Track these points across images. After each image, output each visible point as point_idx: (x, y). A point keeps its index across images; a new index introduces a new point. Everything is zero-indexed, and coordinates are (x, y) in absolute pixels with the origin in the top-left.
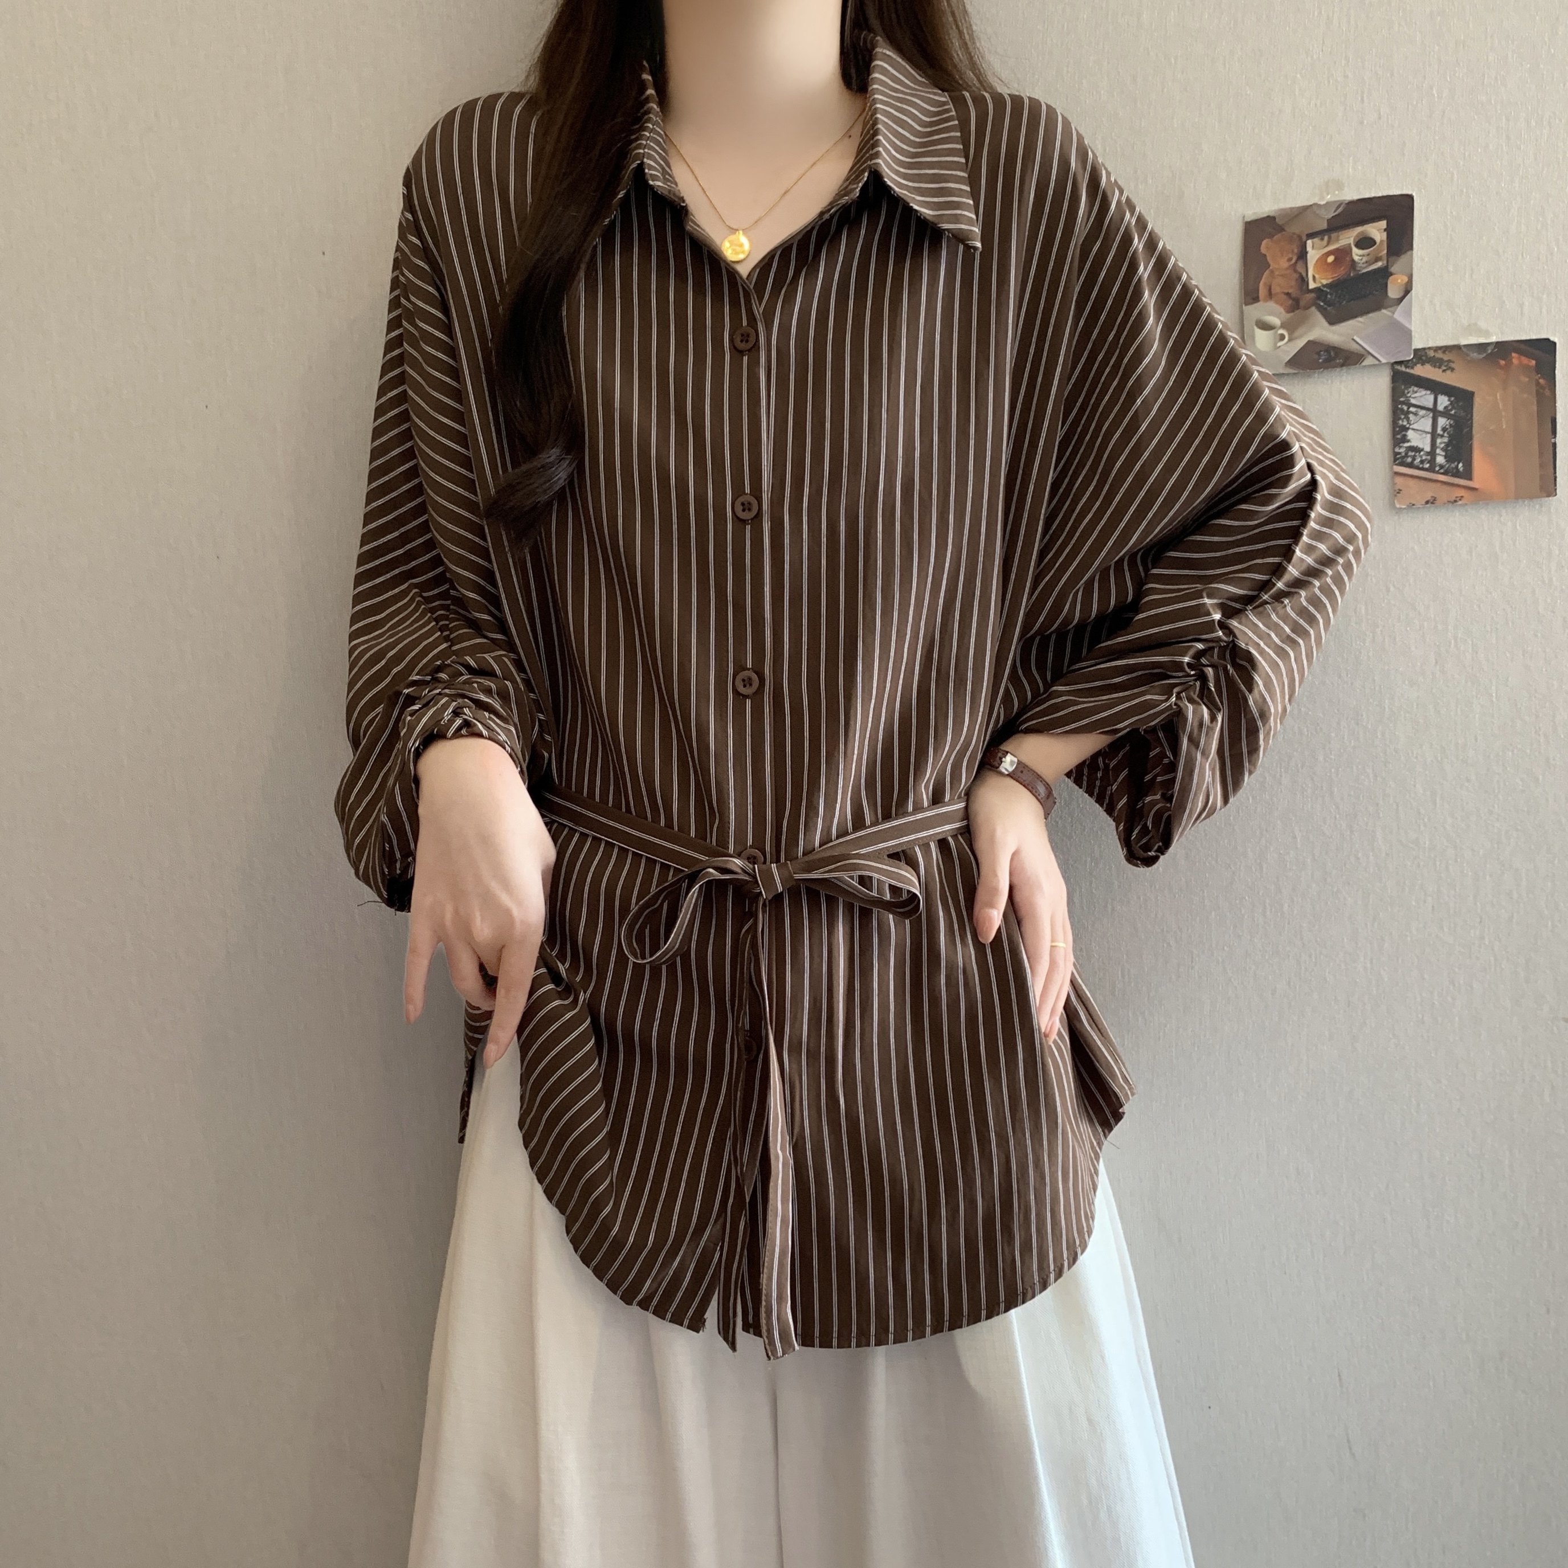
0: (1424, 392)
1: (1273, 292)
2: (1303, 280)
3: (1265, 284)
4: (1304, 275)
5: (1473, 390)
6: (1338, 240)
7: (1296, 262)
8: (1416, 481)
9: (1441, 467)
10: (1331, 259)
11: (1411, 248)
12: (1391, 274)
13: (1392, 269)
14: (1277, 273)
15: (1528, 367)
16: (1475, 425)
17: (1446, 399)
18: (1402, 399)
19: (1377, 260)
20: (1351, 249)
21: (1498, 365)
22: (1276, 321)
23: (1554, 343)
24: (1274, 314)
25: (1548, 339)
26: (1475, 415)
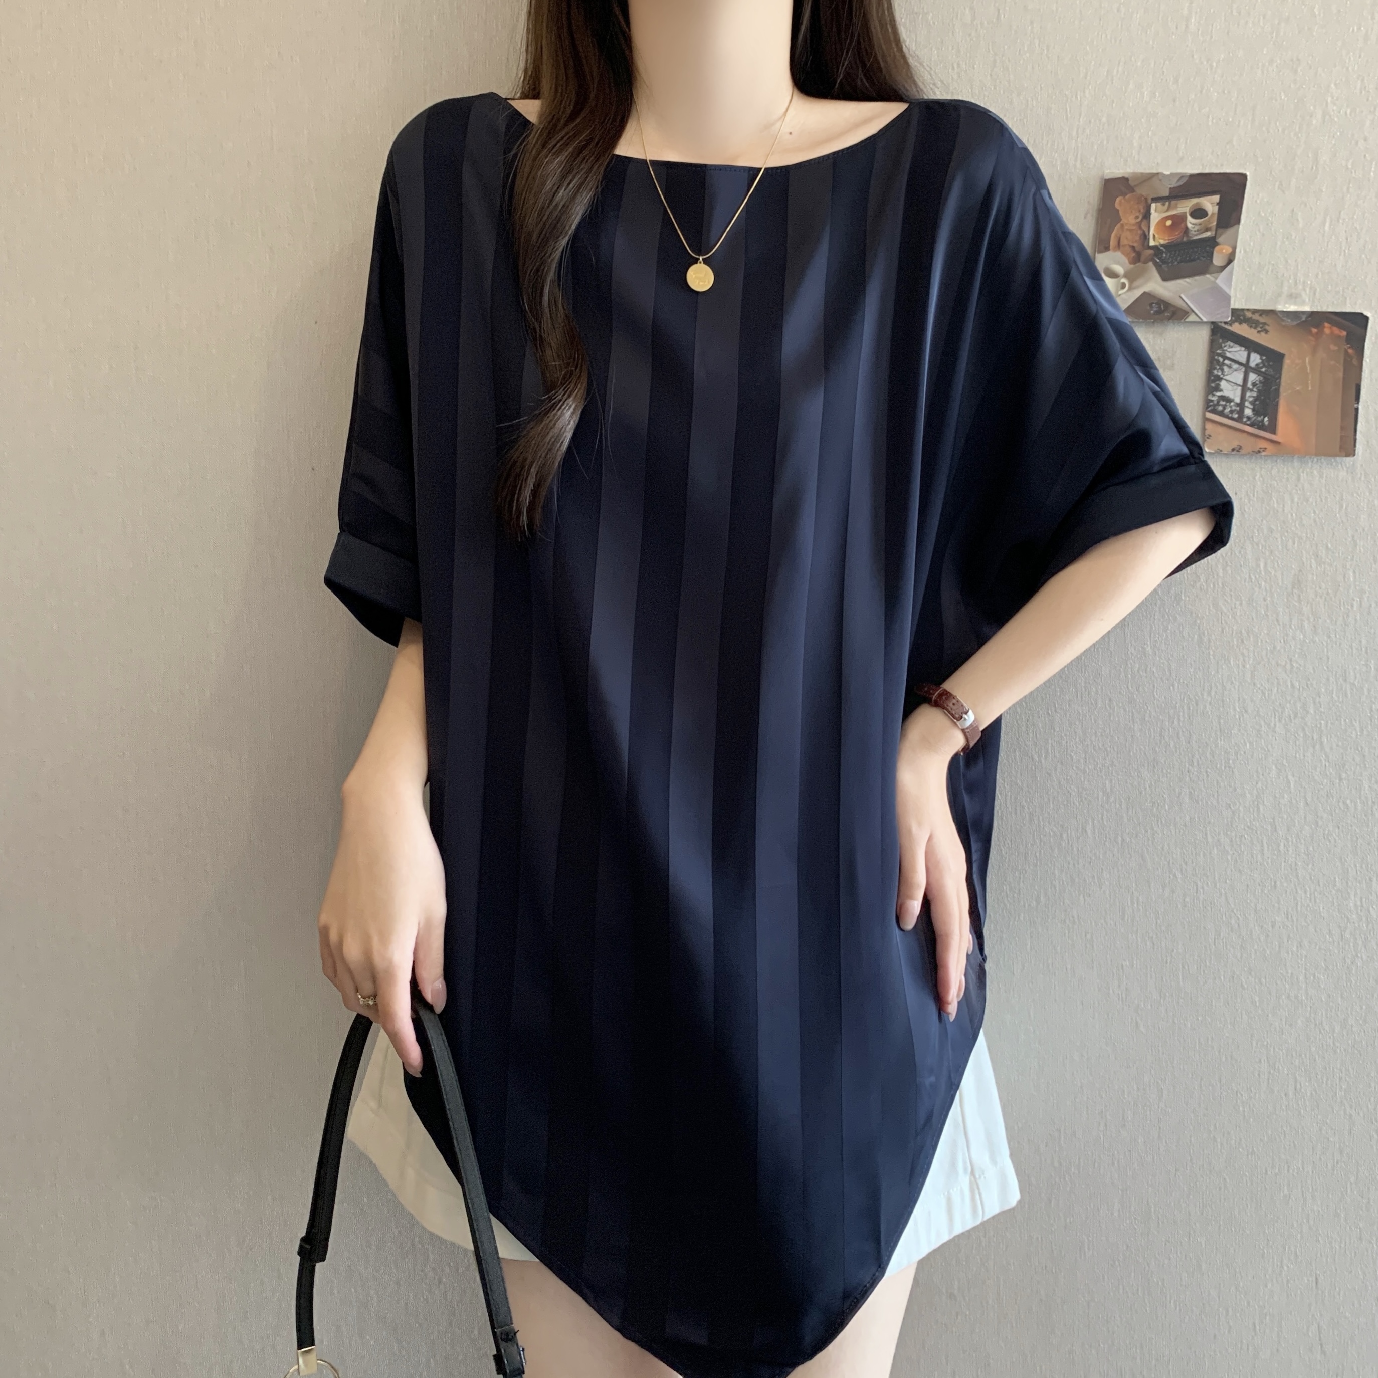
0: (1238, 348)
2: (1145, 237)
3: (1115, 235)
4: (1147, 232)
5: (1283, 351)
6: (1175, 207)
8: (1225, 428)
9: (1248, 418)
10: (1169, 222)
11: (1239, 222)
12: (1218, 244)
13: (1220, 240)
15: (1338, 337)
16: (1282, 384)
17: (1258, 357)
18: (1218, 352)
19: (1207, 230)
20: (1186, 217)
21: (1310, 332)
23: (1367, 318)
25: (1361, 314)
26: (1283, 375)
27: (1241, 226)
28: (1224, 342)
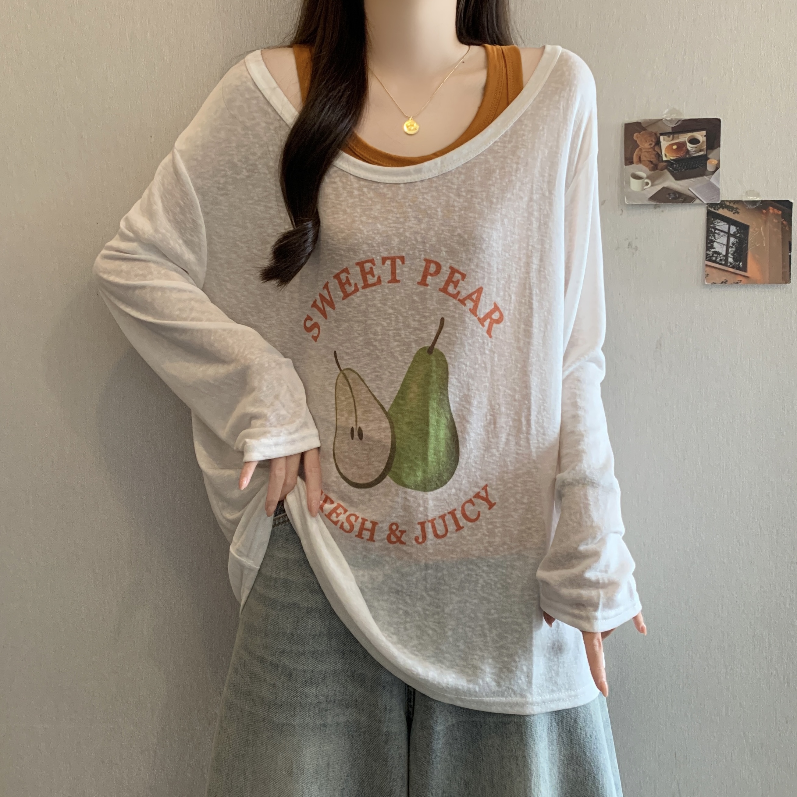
0: (723, 223)
1: (642, 159)
2: (659, 156)
3: (637, 155)
4: (660, 153)
5: (748, 224)
6: (678, 138)
7: (654, 146)
8: (717, 270)
9: (731, 264)
10: (675, 147)
11: (719, 146)
12: (709, 159)
13: (710, 156)
14: (644, 150)
15: (777, 214)
16: (749, 243)
17: (735, 228)
18: (712, 226)
19: (701, 151)
20: (686, 144)
21: (762, 213)
22: (644, 175)
23: (792, 203)
24: (643, 171)
25: (788, 201)
26: (749, 237)
27: (721, 148)
28: (714, 220)
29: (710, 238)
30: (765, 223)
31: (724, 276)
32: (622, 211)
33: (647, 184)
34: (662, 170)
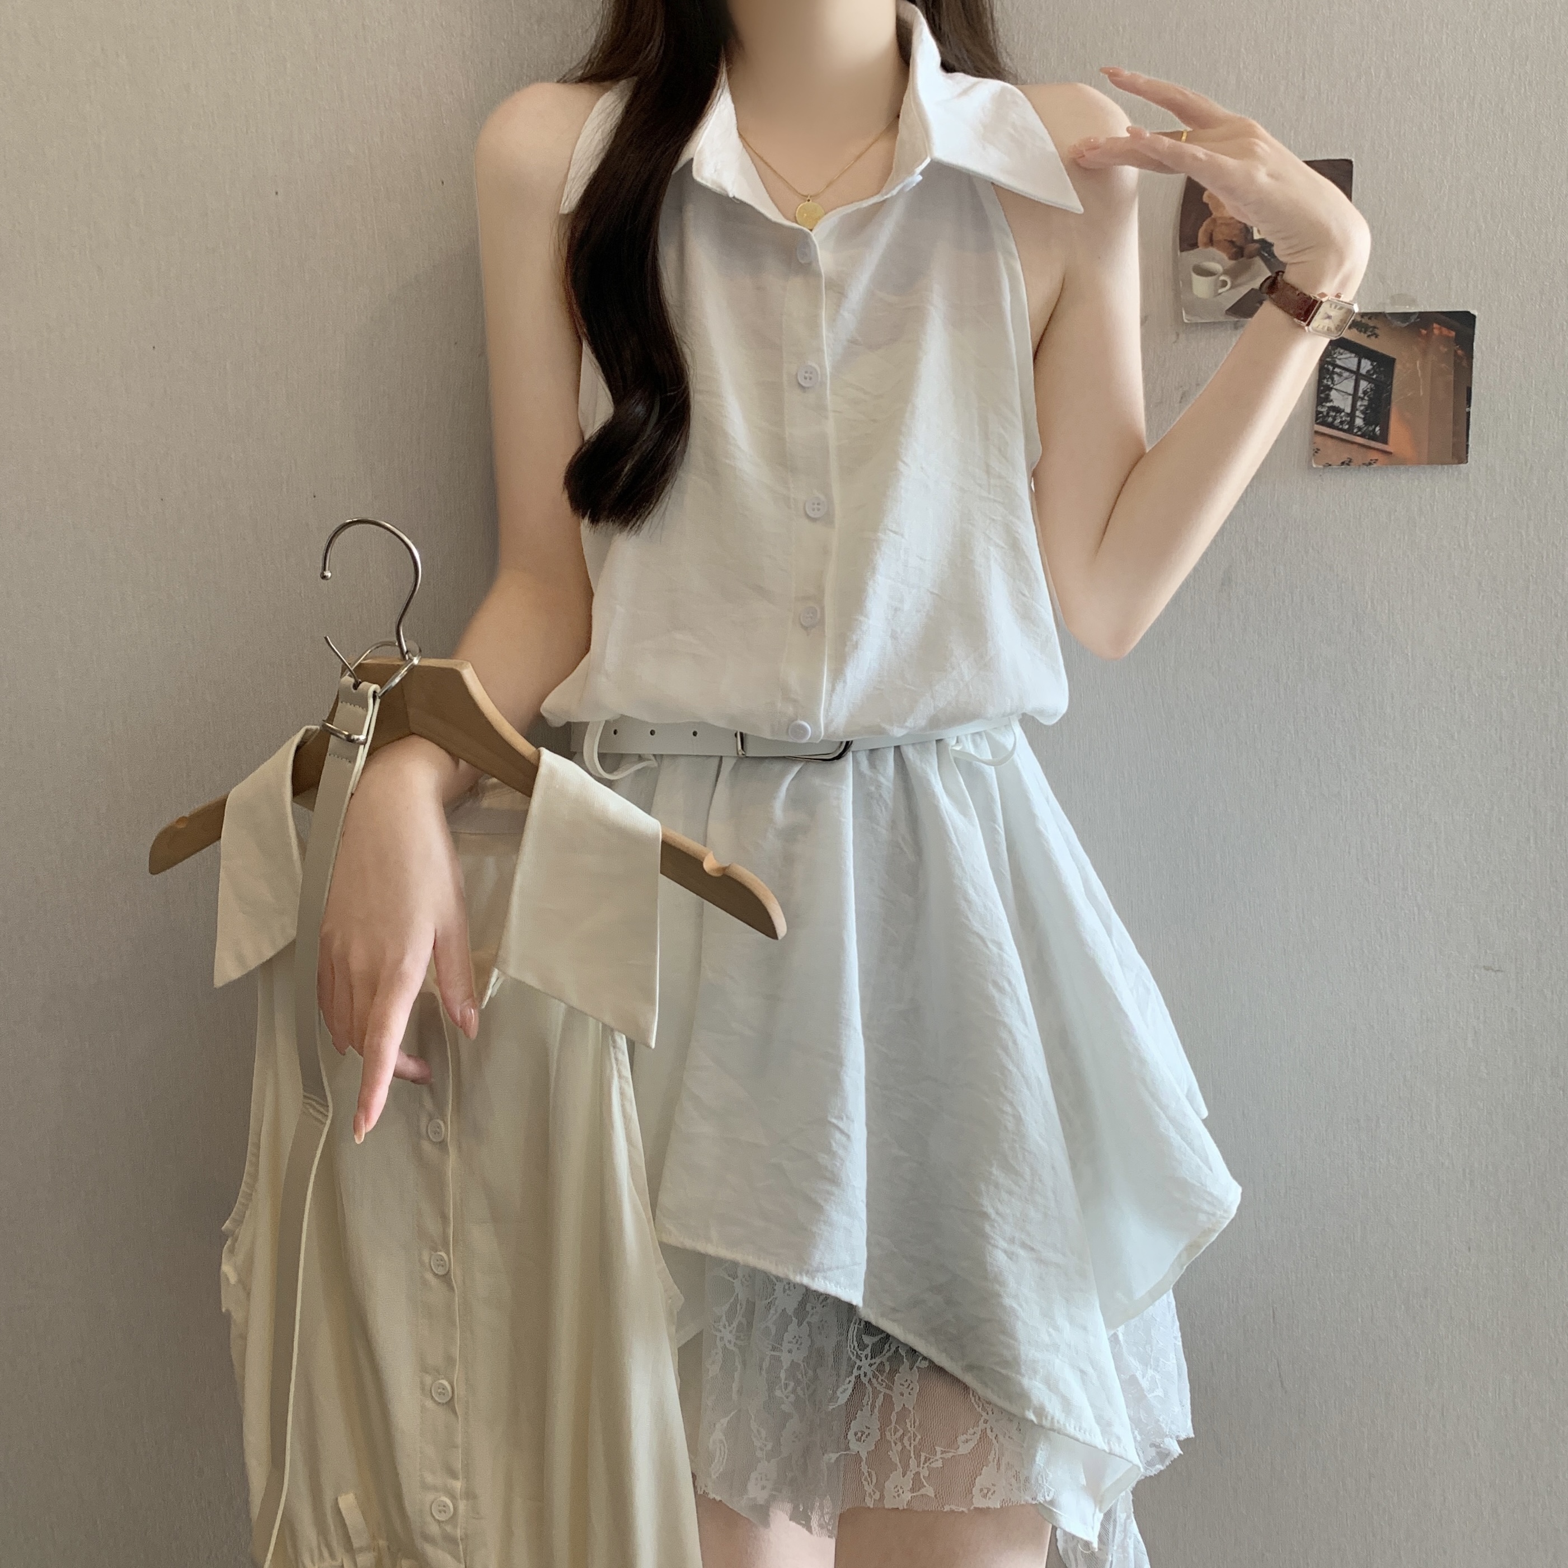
0: (1348, 355)
1: (1215, 239)
3: (1205, 231)
5: (1395, 357)
8: (1335, 441)
9: (1360, 429)
15: (1448, 337)
16: (1394, 390)
17: (1369, 363)
18: (1328, 359)
21: (1420, 334)
22: (1218, 267)
23: (1474, 317)
24: (1217, 260)
25: (1468, 312)
26: (1394, 381)
28: (1334, 350)
29: (1325, 381)
30: (1424, 353)
31: (1345, 452)
32: (1178, 335)
33: (1224, 284)
34: (1251, 256)
